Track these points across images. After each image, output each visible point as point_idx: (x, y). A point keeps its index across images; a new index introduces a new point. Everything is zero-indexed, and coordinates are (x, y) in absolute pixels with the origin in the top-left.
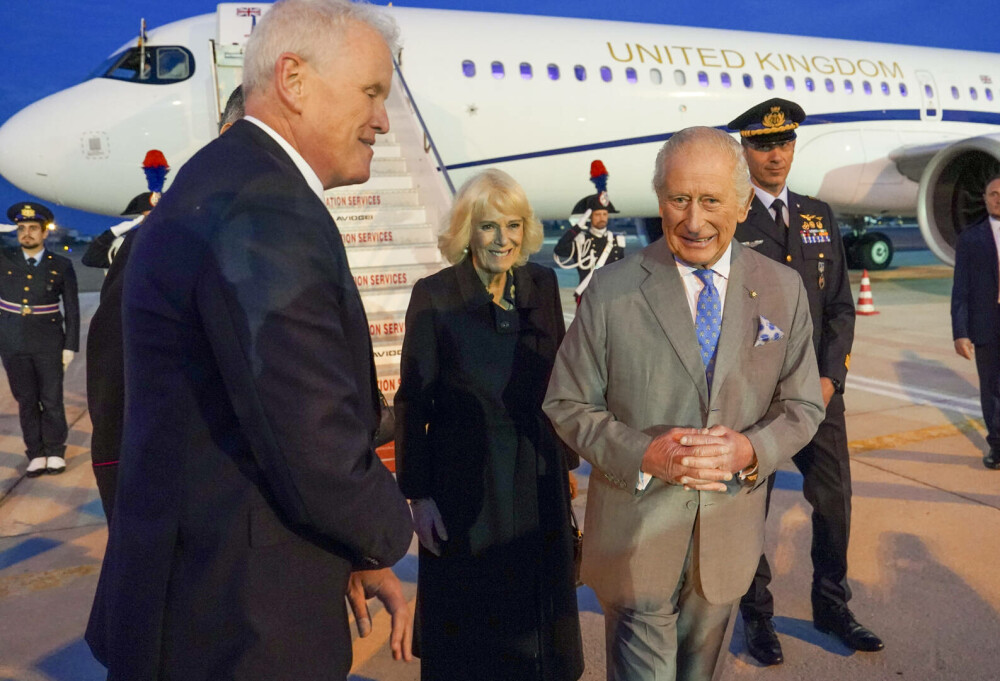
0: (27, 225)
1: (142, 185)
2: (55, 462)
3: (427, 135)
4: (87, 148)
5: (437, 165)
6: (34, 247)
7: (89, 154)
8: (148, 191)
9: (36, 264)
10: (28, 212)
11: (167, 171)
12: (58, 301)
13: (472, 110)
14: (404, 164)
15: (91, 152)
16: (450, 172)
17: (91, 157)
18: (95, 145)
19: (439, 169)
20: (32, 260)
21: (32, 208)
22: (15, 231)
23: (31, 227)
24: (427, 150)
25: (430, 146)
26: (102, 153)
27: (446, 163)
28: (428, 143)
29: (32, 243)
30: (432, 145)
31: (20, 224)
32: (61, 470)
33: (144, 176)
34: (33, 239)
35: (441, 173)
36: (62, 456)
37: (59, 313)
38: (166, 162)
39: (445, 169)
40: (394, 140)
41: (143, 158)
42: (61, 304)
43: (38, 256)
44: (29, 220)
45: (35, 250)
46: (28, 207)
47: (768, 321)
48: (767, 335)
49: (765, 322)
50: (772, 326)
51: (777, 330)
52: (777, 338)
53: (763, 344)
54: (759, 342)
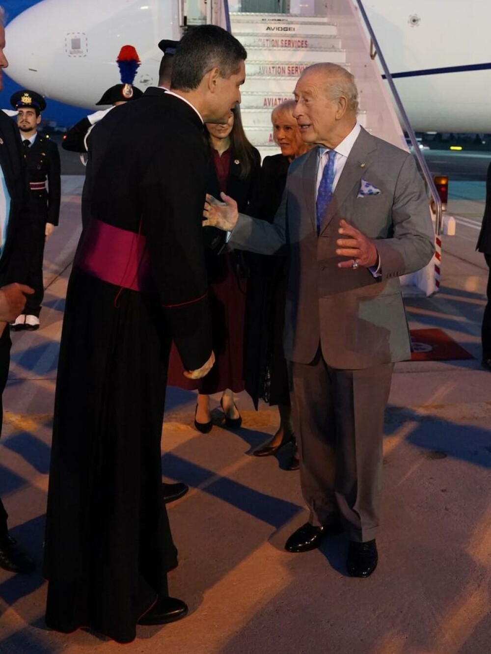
0: (25, 110)
1: (116, 78)
2: (32, 320)
3: (374, 41)
4: (69, 48)
5: (383, 73)
6: (30, 130)
7: (71, 53)
8: (121, 83)
9: (30, 146)
10: (26, 99)
11: (138, 66)
12: (44, 180)
13: (414, 21)
15: (72, 50)
16: (395, 80)
17: (72, 55)
18: (76, 44)
19: (384, 77)
20: (27, 142)
21: (30, 96)
22: (16, 117)
23: (28, 112)
24: (372, 57)
25: (377, 52)
26: (82, 52)
27: (392, 71)
28: (374, 49)
29: (28, 126)
30: (379, 51)
31: (19, 109)
32: (36, 327)
33: (119, 69)
34: (29, 123)
35: (386, 81)
36: (37, 316)
37: (45, 189)
38: (137, 57)
39: (390, 77)
40: (340, 46)
41: (117, 53)
42: (47, 182)
43: (32, 138)
44: (27, 106)
45: (30, 132)
46: (27, 95)
47: (366, 182)
48: (362, 191)
49: (364, 183)
50: (367, 186)
51: (371, 188)
52: (371, 193)
53: (362, 196)
54: (360, 196)
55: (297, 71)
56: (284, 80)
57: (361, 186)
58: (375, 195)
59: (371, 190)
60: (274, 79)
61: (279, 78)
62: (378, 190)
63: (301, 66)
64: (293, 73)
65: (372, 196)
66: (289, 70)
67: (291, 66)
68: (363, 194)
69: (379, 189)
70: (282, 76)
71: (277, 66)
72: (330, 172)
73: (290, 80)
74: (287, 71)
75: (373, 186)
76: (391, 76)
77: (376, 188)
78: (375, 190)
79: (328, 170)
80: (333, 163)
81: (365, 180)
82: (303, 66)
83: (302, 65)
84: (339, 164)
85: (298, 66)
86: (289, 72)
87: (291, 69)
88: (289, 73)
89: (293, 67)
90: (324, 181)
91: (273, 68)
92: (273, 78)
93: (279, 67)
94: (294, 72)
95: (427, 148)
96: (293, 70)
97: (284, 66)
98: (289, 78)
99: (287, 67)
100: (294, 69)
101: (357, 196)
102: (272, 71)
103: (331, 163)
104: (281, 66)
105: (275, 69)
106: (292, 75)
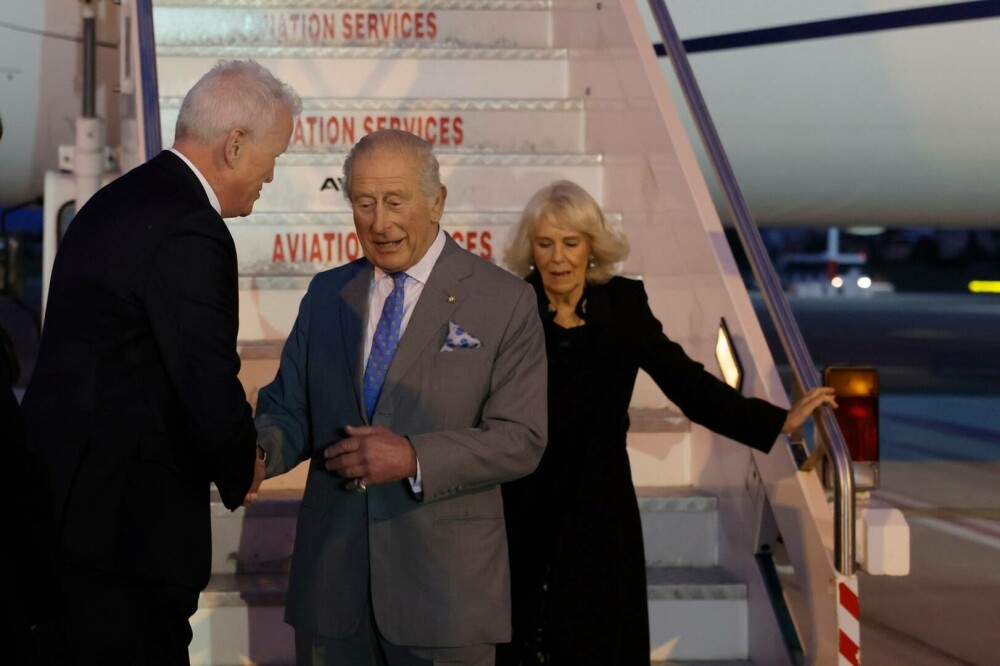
5: (658, 38)
14: (549, 22)
16: (695, 60)
19: (660, 50)
27: (685, 32)
35: (666, 63)
39: (678, 49)
47: (457, 326)
48: (451, 340)
49: (453, 327)
50: (460, 331)
51: (465, 336)
52: (465, 345)
53: (450, 350)
54: (445, 348)
55: (372, 27)
56: (330, 56)
57: (448, 332)
58: (472, 347)
59: (466, 340)
60: (296, 56)
61: (310, 50)
62: (476, 341)
63: (386, 13)
64: (361, 36)
65: (468, 349)
66: (348, 26)
67: (353, 13)
68: (451, 346)
69: (479, 339)
70: (324, 45)
71: (309, 12)
72: (396, 309)
73: (347, 56)
74: (339, 29)
75: (469, 334)
76: (681, 47)
77: (473, 337)
78: (471, 341)
79: (393, 306)
80: (402, 293)
81: (455, 323)
82: (392, 12)
83: (389, 7)
84: (412, 294)
85: (377, 13)
86: (347, 31)
87: (353, 22)
88: (348, 36)
89: (360, 16)
90: (384, 323)
91: (294, 18)
92: (292, 50)
93: (314, 17)
94: (364, 30)
95: (885, 287)
96: (359, 26)
97: (328, 12)
98: (342, 51)
99: (339, 14)
100: (364, 21)
101: (441, 347)
102: (290, 30)
103: (399, 294)
104: (320, 13)
105: (299, 23)
106: (359, 41)
